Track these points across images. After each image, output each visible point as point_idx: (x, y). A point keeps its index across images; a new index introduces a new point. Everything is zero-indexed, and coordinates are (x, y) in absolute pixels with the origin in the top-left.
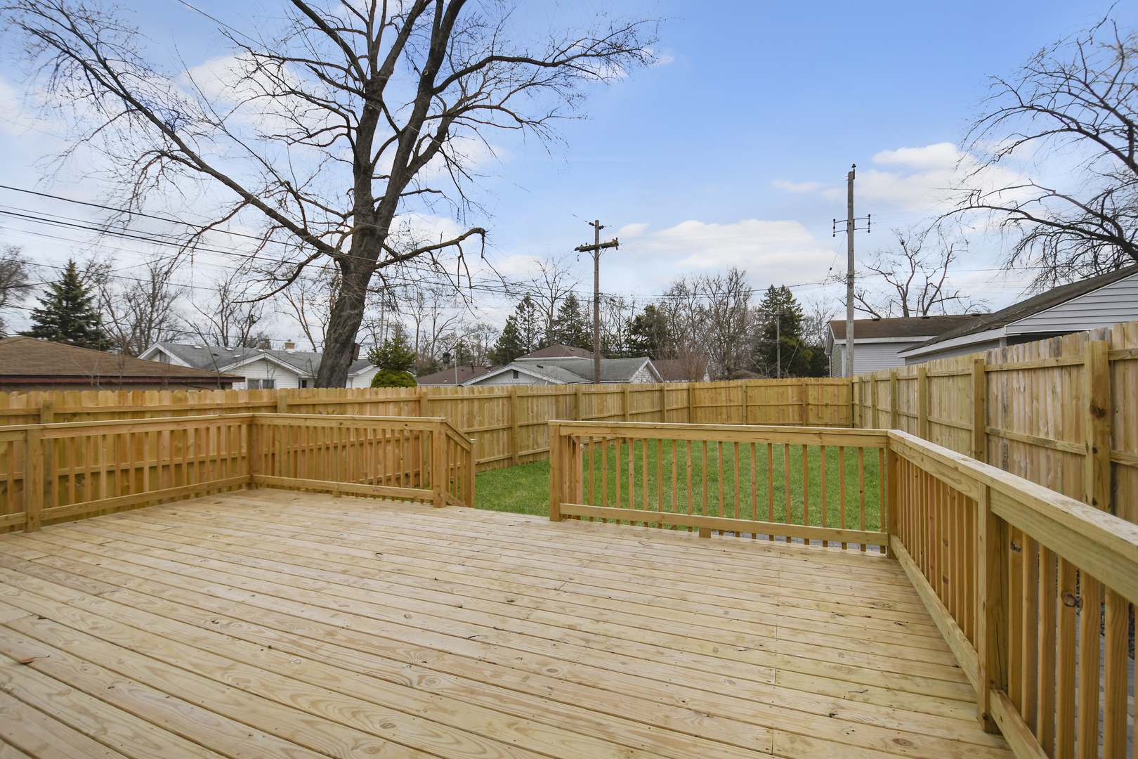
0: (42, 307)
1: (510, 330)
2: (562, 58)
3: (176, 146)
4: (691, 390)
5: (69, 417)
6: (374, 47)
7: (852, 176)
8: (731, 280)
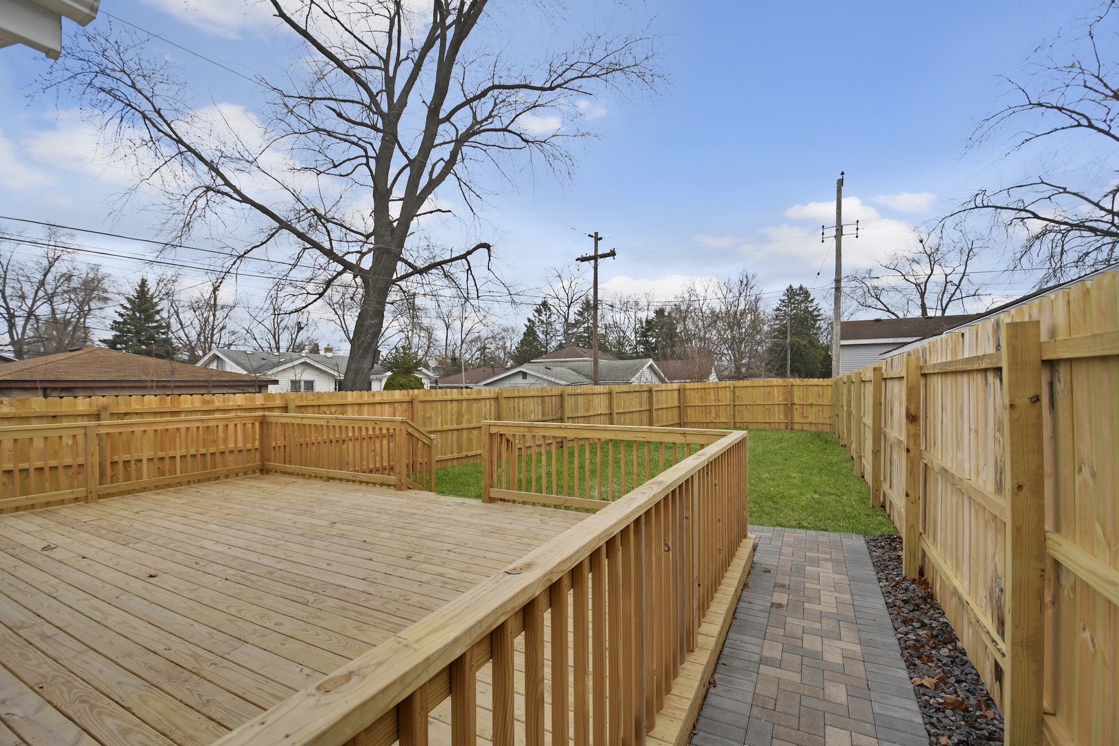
0: (120, 319)
1: (530, 332)
2: (560, 81)
3: (220, 181)
4: (682, 390)
5: (122, 416)
6: (390, 81)
7: (840, 183)
8: (742, 282)
